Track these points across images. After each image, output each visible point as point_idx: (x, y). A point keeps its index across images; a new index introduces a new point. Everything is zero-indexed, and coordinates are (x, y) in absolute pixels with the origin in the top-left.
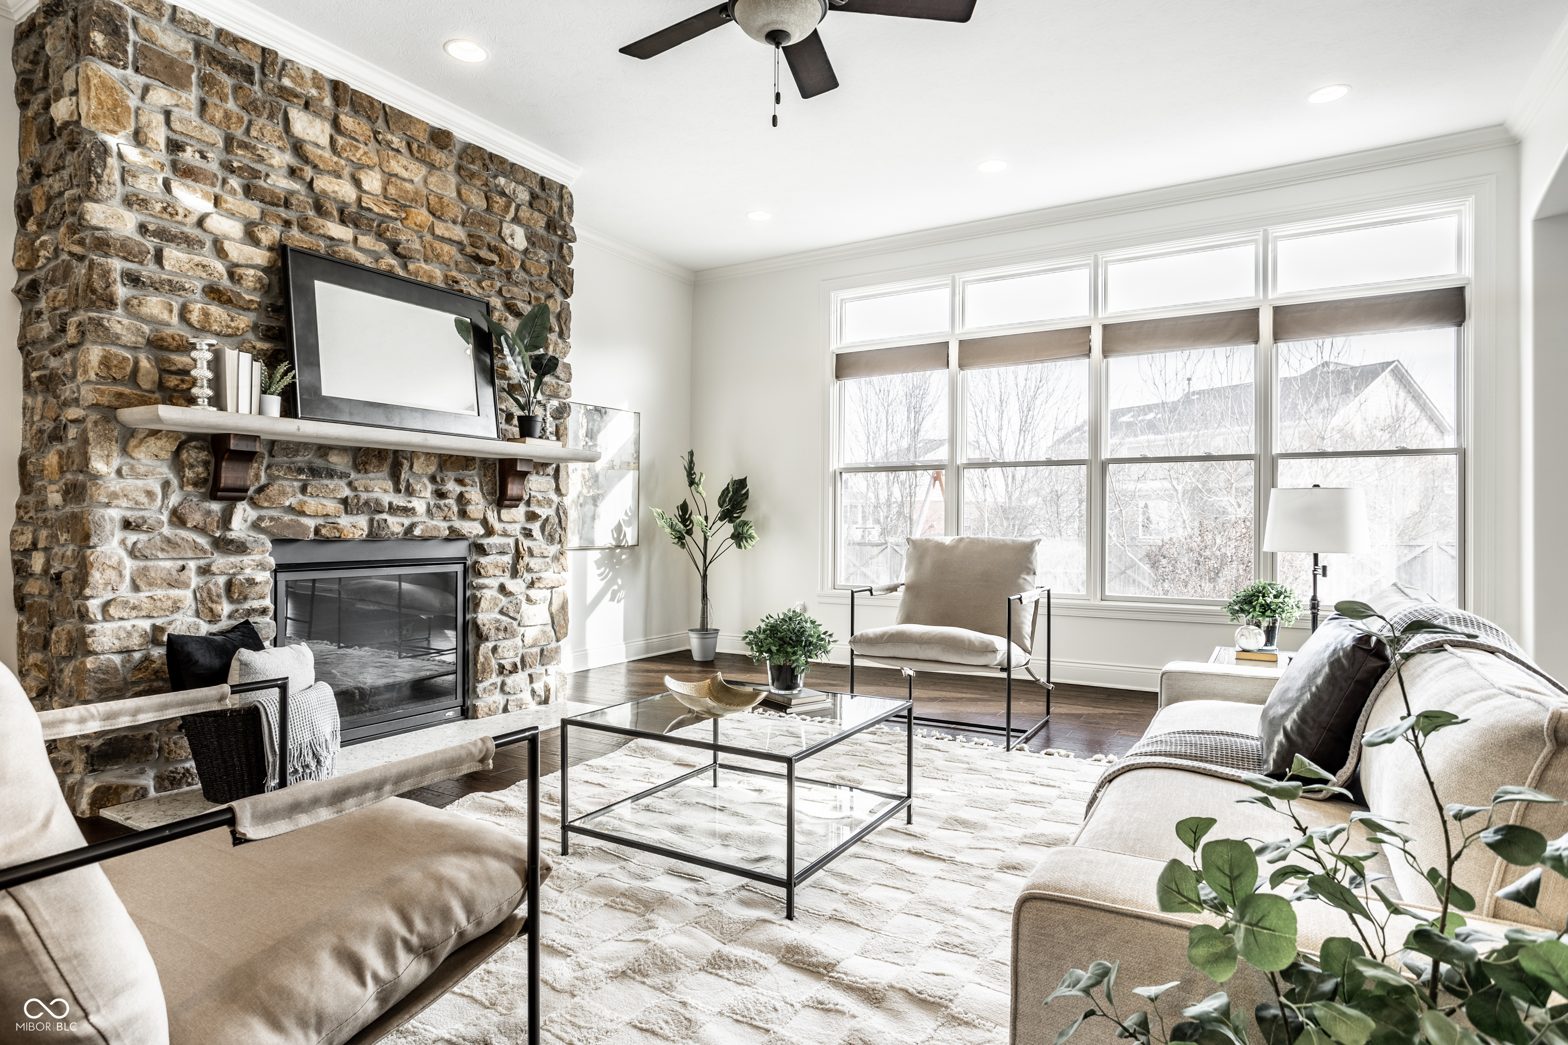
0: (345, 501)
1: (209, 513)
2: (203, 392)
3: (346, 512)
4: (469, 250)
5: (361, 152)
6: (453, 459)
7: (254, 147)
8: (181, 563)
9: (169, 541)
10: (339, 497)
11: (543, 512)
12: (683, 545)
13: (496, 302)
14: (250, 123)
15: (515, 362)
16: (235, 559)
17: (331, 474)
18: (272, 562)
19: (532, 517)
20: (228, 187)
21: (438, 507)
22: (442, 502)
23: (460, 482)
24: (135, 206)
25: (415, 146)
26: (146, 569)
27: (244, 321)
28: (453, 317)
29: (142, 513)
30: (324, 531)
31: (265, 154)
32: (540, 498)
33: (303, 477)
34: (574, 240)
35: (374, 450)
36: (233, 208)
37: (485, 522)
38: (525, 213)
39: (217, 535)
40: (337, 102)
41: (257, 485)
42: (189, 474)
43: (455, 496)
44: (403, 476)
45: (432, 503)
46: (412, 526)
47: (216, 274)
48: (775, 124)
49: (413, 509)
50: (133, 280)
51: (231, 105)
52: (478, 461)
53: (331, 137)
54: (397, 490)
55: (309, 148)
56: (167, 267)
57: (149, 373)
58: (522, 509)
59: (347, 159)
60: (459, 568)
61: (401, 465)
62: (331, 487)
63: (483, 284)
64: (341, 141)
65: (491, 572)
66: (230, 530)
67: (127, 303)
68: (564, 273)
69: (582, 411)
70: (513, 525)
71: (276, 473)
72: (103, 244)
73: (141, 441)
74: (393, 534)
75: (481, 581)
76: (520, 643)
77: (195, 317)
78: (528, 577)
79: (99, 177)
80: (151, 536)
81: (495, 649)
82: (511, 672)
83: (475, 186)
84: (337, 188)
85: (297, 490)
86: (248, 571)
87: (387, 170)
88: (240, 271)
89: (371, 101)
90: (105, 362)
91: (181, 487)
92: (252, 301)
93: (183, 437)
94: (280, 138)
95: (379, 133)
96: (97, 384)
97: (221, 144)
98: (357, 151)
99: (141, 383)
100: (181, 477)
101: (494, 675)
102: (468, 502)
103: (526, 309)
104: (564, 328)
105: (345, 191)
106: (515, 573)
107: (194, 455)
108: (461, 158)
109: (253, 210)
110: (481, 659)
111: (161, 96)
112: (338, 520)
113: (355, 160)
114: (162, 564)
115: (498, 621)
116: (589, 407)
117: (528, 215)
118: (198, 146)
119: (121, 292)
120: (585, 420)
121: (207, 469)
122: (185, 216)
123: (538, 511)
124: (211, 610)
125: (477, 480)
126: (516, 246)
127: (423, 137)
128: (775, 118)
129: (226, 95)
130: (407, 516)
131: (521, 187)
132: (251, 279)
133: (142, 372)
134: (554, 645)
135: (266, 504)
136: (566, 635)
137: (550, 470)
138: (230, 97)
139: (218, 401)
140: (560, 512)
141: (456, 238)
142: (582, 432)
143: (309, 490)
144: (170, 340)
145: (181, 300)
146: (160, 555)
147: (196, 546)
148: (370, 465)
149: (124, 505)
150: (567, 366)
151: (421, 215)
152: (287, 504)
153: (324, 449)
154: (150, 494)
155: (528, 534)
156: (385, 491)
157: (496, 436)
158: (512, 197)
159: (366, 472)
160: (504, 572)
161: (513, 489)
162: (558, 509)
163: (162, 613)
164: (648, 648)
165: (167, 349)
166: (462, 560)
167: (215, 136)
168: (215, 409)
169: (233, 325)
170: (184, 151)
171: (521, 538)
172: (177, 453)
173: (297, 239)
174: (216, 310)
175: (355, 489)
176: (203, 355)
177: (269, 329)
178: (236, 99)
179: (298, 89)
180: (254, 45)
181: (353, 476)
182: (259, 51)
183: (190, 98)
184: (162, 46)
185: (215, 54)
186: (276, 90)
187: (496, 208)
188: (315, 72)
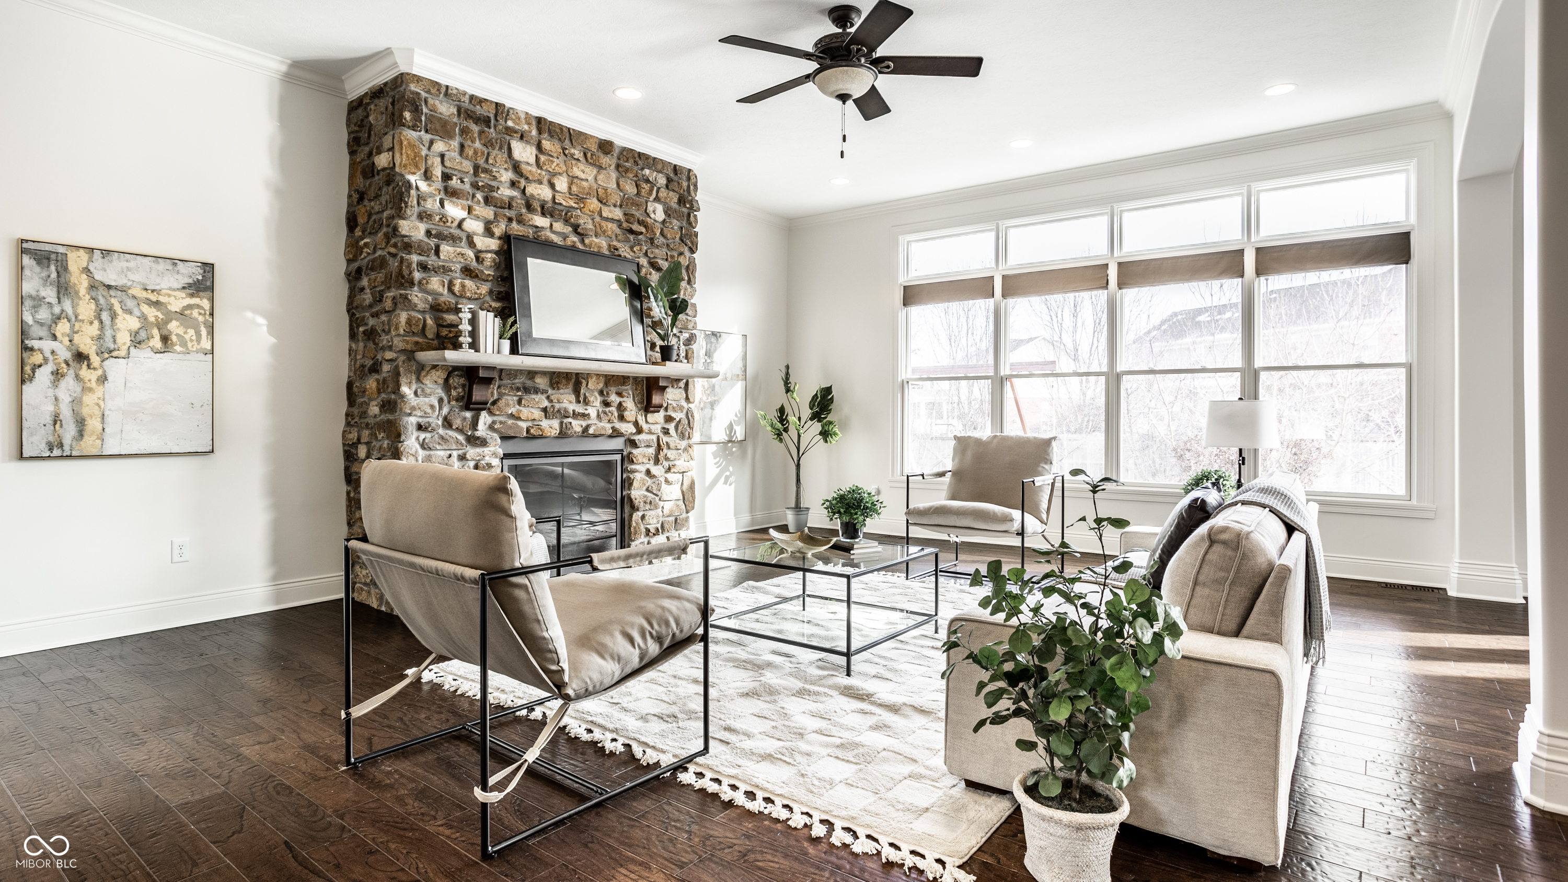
0: (545, 410)
1: (465, 419)
2: (465, 340)
3: (546, 417)
4: (625, 225)
5: (555, 164)
6: (615, 378)
7: (491, 171)
8: (449, 452)
9: (442, 438)
10: (542, 406)
11: (677, 416)
12: (781, 440)
13: (644, 261)
14: (488, 154)
15: (658, 306)
16: (479, 450)
17: (537, 391)
18: (501, 452)
19: (669, 419)
20: (476, 200)
21: (605, 413)
22: (607, 410)
23: (619, 394)
24: (425, 219)
25: (589, 155)
26: (430, 456)
27: (484, 289)
28: (613, 275)
29: (427, 420)
30: (532, 431)
31: (497, 175)
32: (675, 405)
33: (520, 393)
34: (698, 210)
35: (563, 373)
36: (478, 213)
37: (636, 424)
38: (663, 193)
39: (469, 434)
40: (540, 132)
41: (492, 400)
42: (454, 393)
43: (616, 404)
44: (582, 391)
45: (600, 410)
46: (588, 427)
47: (469, 259)
48: (842, 156)
49: (589, 414)
50: (423, 267)
51: (478, 144)
52: (631, 379)
53: (536, 156)
54: (578, 402)
55: (523, 166)
56: (442, 257)
57: (432, 327)
58: (662, 413)
59: (547, 170)
60: (618, 457)
61: (581, 383)
62: (537, 400)
63: (635, 249)
64: (543, 158)
65: (640, 461)
66: (477, 430)
67: (420, 282)
68: (691, 236)
69: (703, 336)
70: (656, 425)
71: (504, 391)
72: (408, 247)
73: (428, 372)
74: (575, 433)
75: (633, 467)
76: (661, 514)
77: (457, 289)
78: (666, 464)
79: (406, 203)
80: (433, 434)
81: (643, 517)
82: (654, 534)
83: (628, 178)
84: (540, 192)
85: (516, 402)
86: (487, 458)
87: (571, 174)
88: (483, 255)
89: (561, 127)
90: (409, 322)
91: (449, 402)
92: (489, 275)
93: (450, 369)
94: (506, 162)
95: (566, 149)
96: (404, 336)
97: (472, 172)
98: (552, 164)
99: (427, 335)
100: (449, 396)
101: (642, 536)
102: (625, 409)
103: (665, 265)
104: (691, 277)
105: (545, 193)
106: (657, 461)
107: (456, 381)
108: (619, 159)
109: (489, 213)
110: (634, 524)
111: (440, 146)
112: (541, 423)
113: (551, 170)
114: (439, 452)
115: (645, 496)
116: (707, 333)
117: (665, 194)
118: (459, 175)
119: (417, 275)
120: (705, 343)
121: (464, 390)
122: (452, 222)
123: (673, 415)
125: (631, 393)
126: (657, 219)
127: (594, 148)
128: (842, 152)
129: (475, 138)
130: (585, 420)
131: (660, 174)
132: (489, 260)
133: (428, 327)
134: (684, 515)
135: (498, 413)
136: (693, 508)
137: (682, 384)
138: (477, 139)
139: (474, 346)
140: (689, 415)
141: (617, 218)
142: (703, 352)
143: (523, 402)
144: (443, 305)
145: (448, 278)
146: (438, 447)
147: (457, 441)
148: (561, 384)
149: (419, 414)
150: (694, 305)
151: (593, 204)
152: (510, 412)
153: (532, 374)
154: (432, 407)
155: (666, 432)
156: (570, 402)
157: (644, 361)
158: (654, 182)
159: (558, 389)
160: (649, 460)
161: (656, 399)
162: (687, 413)
164: (753, 522)
165: (442, 311)
166: (620, 451)
167: (468, 166)
168: (473, 351)
169: (478, 292)
170: (452, 179)
171: (661, 435)
172: (446, 380)
173: (516, 228)
174: (469, 283)
175: (551, 401)
176: (466, 316)
177: (500, 293)
178: (480, 140)
179: (517, 127)
180: (491, 102)
181: (550, 391)
182: (494, 106)
183: (455, 144)
184: (441, 113)
185: (469, 112)
186: (504, 130)
187: (643, 192)
188: (527, 113)
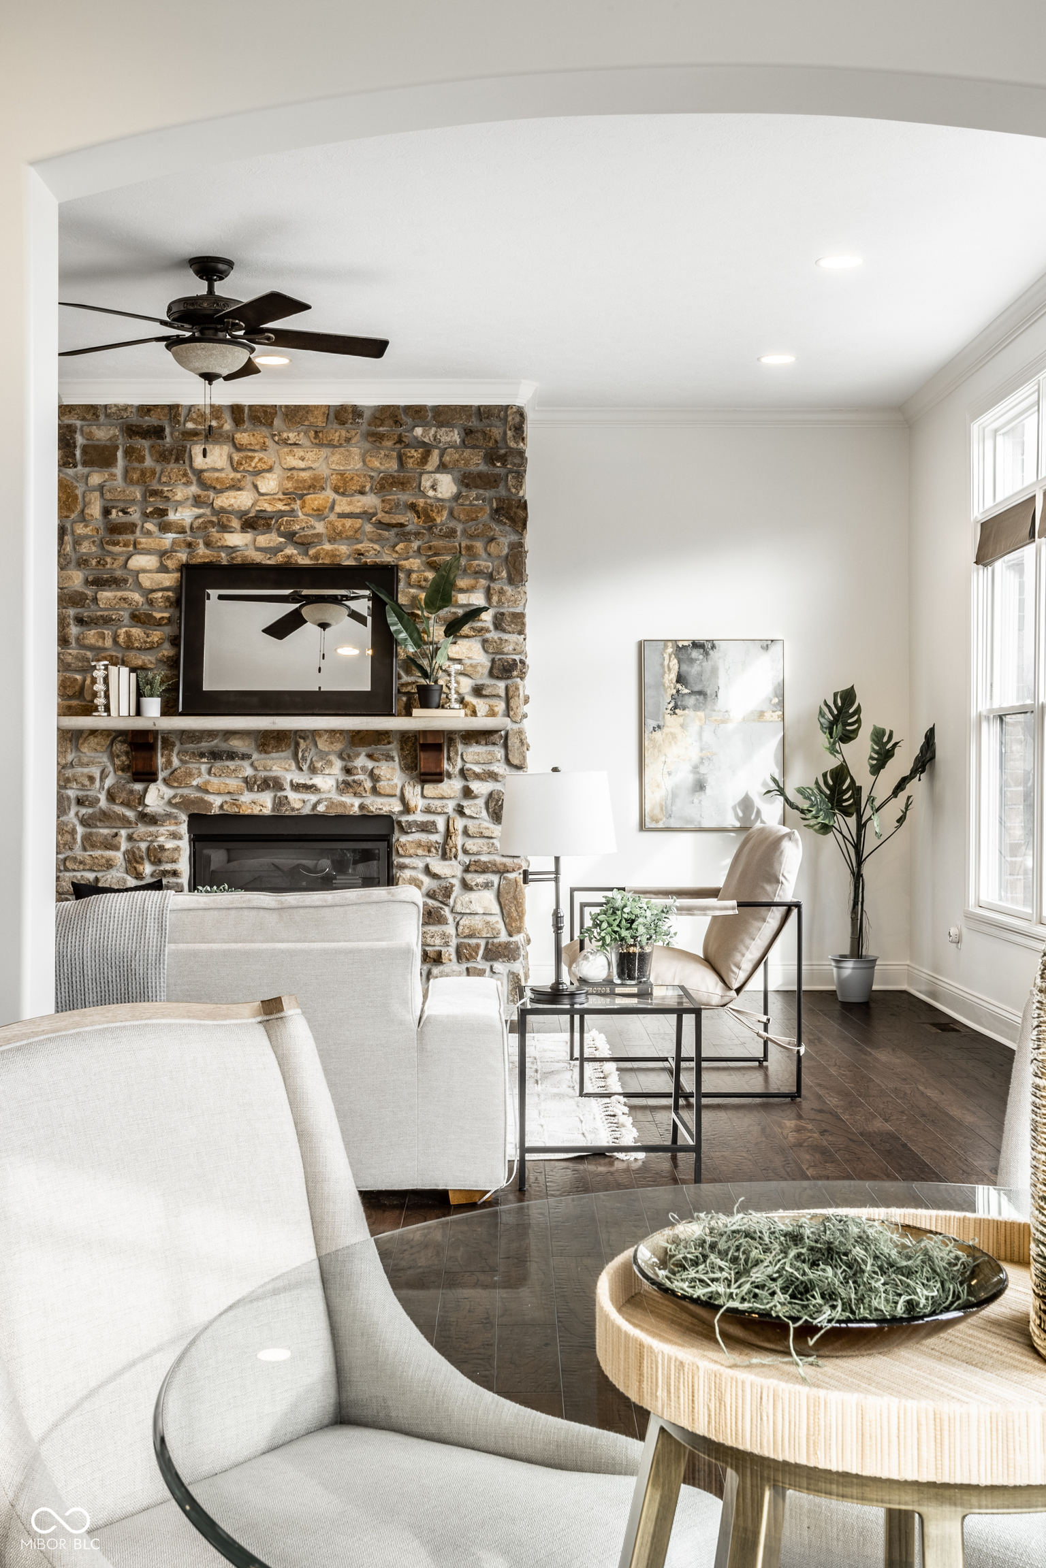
0: (247, 780)
1: (131, 792)
2: (100, 702)
3: (248, 790)
4: (380, 517)
5: (256, 460)
6: (362, 734)
7: (162, 492)
8: (115, 830)
9: (106, 813)
10: (240, 776)
11: (485, 787)
13: (411, 564)
14: (161, 472)
16: (152, 829)
17: (232, 756)
18: (185, 833)
19: (467, 793)
20: (144, 530)
21: (347, 783)
22: (352, 779)
23: (370, 756)
24: (81, 566)
25: (311, 435)
26: (91, 834)
27: (158, 635)
29: (87, 793)
30: (225, 807)
31: (170, 495)
32: (480, 771)
33: (206, 760)
34: (525, 463)
36: (145, 546)
37: (402, 798)
38: (453, 455)
39: (139, 809)
40: (237, 424)
41: (171, 769)
42: (118, 761)
43: (366, 771)
44: (306, 755)
45: (341, 780)
46: (319, 803)
47: (134, 603)
49: (318, 785)
50: (79, 620)
51: (149, 462)
52: (395, 735)
53: (230, 457)
54: (300, 769)
55: (210, 474)
56: (101, 606)
58: (450, 784)
59: (246, 471)
62: (233, 767)
63: (398, 548)
64: (239, 456)
66: (146, 804)
68: (510, 507)
70: (443, 801)
71: (186, 758)
74: (296, 810)
75: (402, 860)
76: (452, 933)
77: (121, 639)
78: (464, 859)
80: (95, 809)
83: (387, 448)
84: (232, 501)
85: (203, 772)
86: (161, 839)
87: (285, 467)
88: (154, 595)
89: (266, 409)
91: (115, 772)
92: (162, 618)
93: (114, 734)
94: (185, 475)
95: (278, 434)
97: (139, 498)
98: (252, 461)
100: (114, 764)
102: (383, 778)
104: (514, 573)
105: (242, 500)
106: (445, 854)
107: (118, 747)
108: (369, 425)
109: (166, 542)
111: (98, 477)
112: (240, 797)
113: (251, 469)
114: (101, 831)
117: (457, 456)
118: (122, 506)
119: (72, 631)
121: (129, 758)
122: (112, 563)
123: (476, 785)
124: (135, 868)
125: (395, 754)
126: (440, 496)
127: (320, 422)
129: (144, 456)
130: (311, 793)
131: (444, 429)
132: (160, 600)
134: (505, 941)
135: (176, 784)
137: (498, 739)
138: (147, 456)
139: (107, 709)
141: (365, 510)
143: (213, 771)
145: (111, 629)
146: (98, 824)
147: (125, 818)
148: (268, 746)
149: (76, 787)
151: (321, 499)
152: (195, 783)
153: (226, 735)
154: (93, 778)
155: (460, 811)
156: (287, 769)
158: (434, 443)
159: (269, 752)
160: (429, 851)
163: (100, 868)
167: (135, 492)
168: (105, 714)
169: (148, 640)
170: (111, 514)
171: (454, 816)
172: (110, 747)
173: (202, 555)
174: (137, 632)
175: (256, 769)
176: (100, 673)
178: (151, 456)
179: (200, 427)
180: (163, 407)
181: (255, 756)
182: (166, 411)
183: (119, 469)
184: (98, 440)
185: (134, 428)
186: (180, 436)
187: (410, 463)
188: (212, 406)
